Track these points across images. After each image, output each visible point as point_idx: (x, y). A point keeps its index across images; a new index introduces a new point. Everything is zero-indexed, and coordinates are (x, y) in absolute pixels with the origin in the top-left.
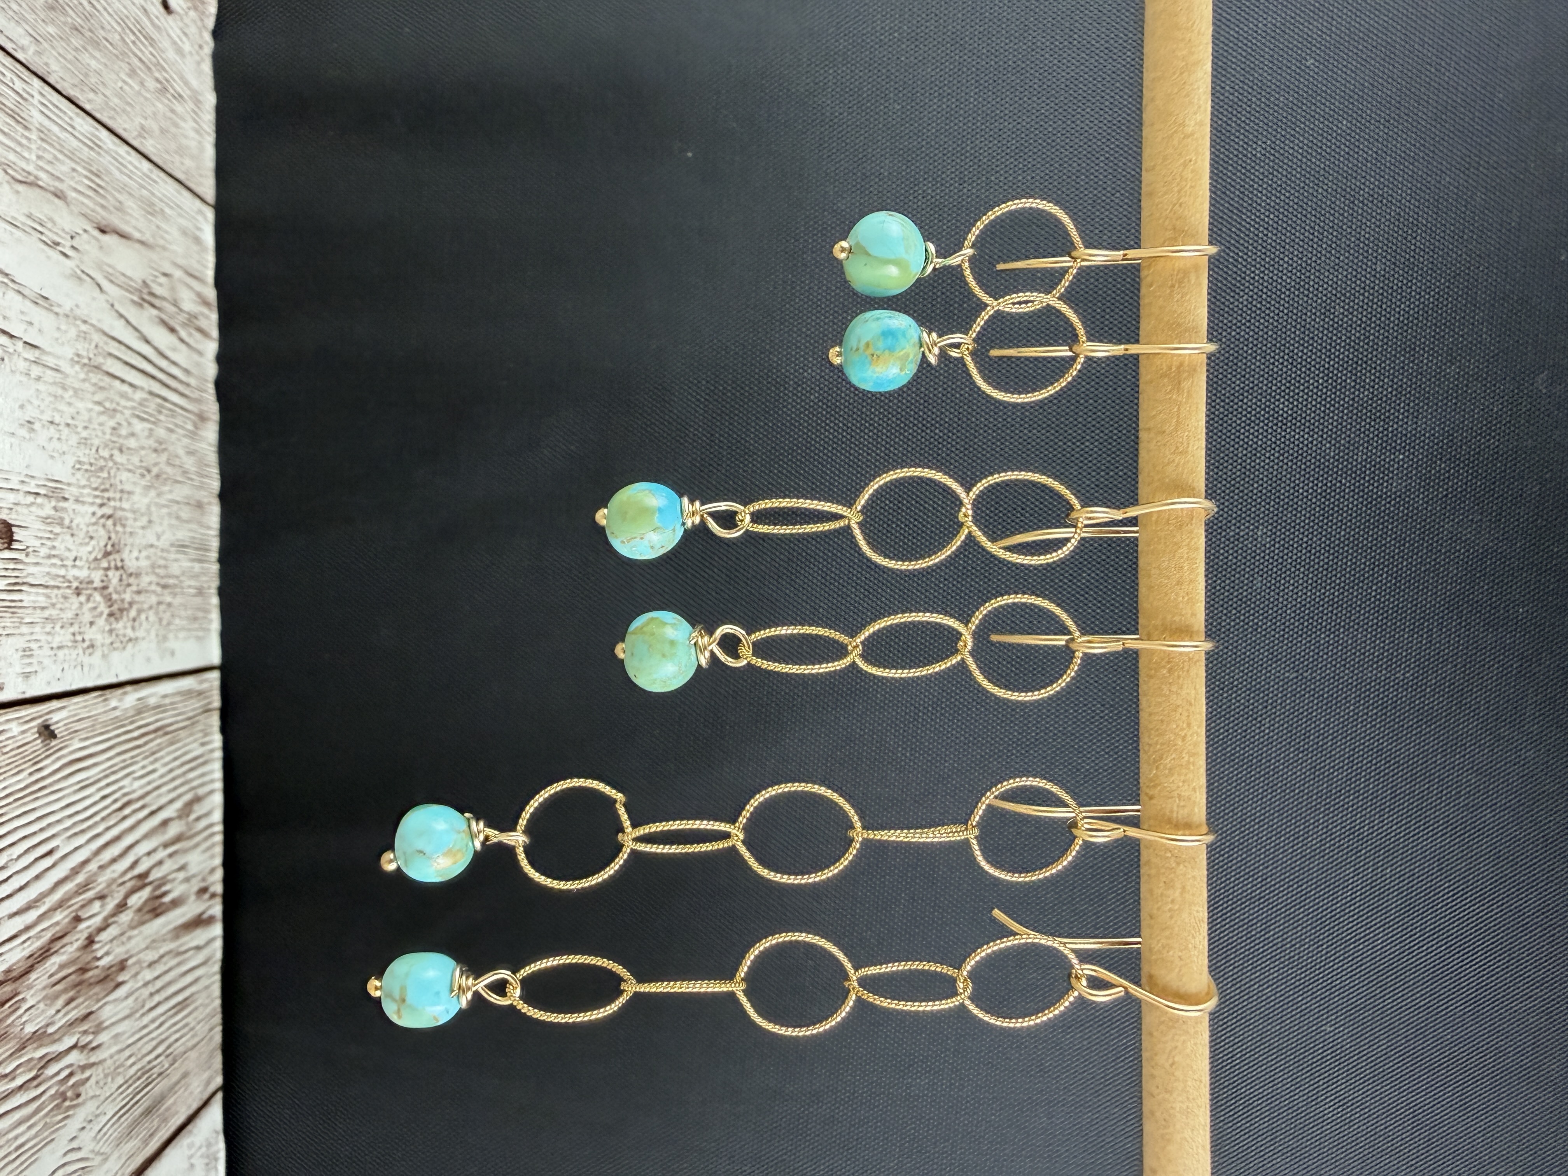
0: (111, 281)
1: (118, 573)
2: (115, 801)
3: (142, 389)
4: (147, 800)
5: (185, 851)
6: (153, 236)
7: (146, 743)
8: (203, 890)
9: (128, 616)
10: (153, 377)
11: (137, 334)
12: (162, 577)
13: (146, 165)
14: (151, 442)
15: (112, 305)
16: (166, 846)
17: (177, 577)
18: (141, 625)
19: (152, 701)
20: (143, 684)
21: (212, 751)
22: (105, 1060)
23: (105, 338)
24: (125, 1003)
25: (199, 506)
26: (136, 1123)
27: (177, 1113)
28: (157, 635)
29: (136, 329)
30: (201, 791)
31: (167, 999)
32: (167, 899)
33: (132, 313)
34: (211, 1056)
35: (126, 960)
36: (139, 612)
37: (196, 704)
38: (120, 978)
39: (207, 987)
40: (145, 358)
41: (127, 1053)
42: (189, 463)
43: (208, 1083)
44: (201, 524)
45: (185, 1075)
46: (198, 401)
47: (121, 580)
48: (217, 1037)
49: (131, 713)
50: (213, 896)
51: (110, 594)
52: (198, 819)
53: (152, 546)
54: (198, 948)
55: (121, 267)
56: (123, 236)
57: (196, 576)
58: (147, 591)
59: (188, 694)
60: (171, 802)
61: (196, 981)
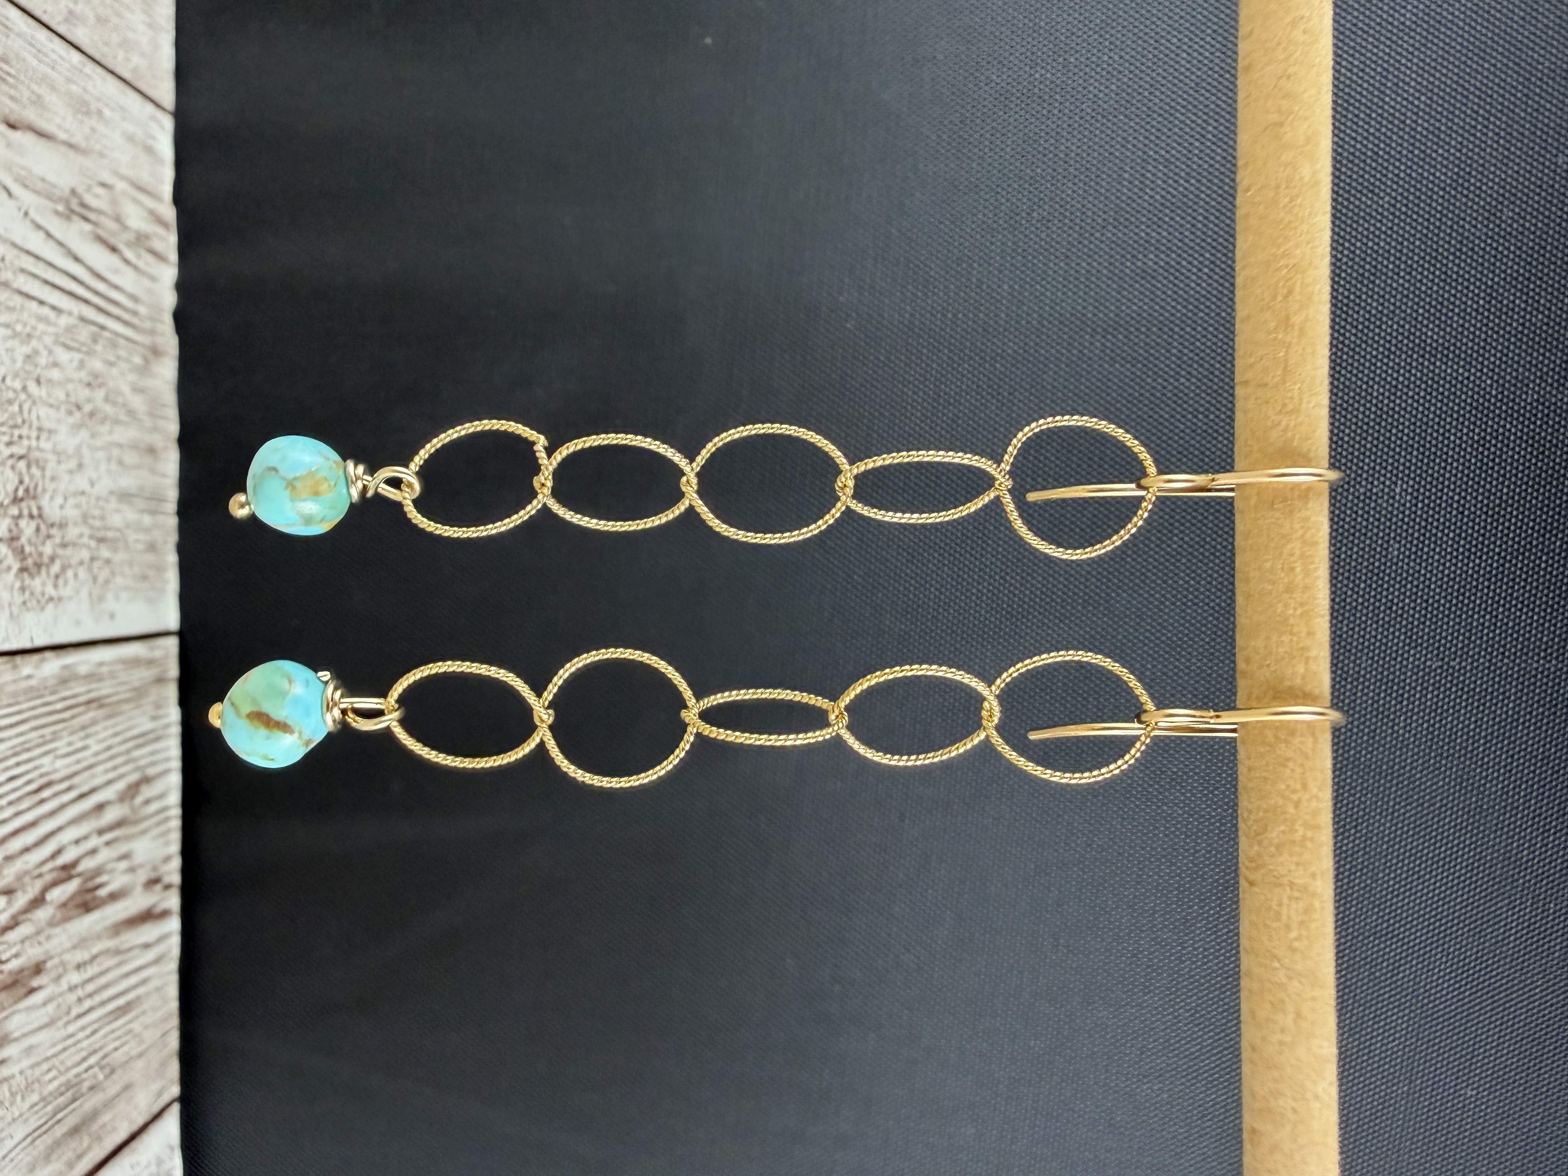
0: (26, 186)
1: (33, 525)
2: (29, 782)
3: (70, 314)
4: (76, 780)
5: (128, 838)
6: (87, 139)
7: (73, 717)
8: (153, 882)
9: (48, 573)
10: (86, 301)
11: (62, 250)
12: (98, 529)
13: (76, 56)
14: (83, 375)
15: (26, 214)
16: (101, 832)
17: (118, 530)
18: (66, 583)
19: (83, 670)
20: (70, 649)
21: (167, 726)
22: (13, 1077)
23: (16, 252)
24: (43, 1011)
25: (151, 451)
26: (58, 1144)
27: (114, 1129)
28: (90, 595)
29: (60, 244)
30: (151, 771)
31: (103, 1004)
32: (103, 892)
33: (56, 227)
34: (164, 1064)
35: (44, 962)
36: (64, 568)
37: (146, 674)
38: (35, 983)
39: (158, 989)
40: (74, 278)
41: (45, 1067)
42: (137, 402)
43: (160, 1094)
44: (153, 471)
45: (128, 1087)
46: (152, 332)
47: (38, 529)
48: (174, 1042)
49: (52, 682)
50: (168, 887)
51: (22, 547)
52: (147, 802)
53: (83, 493)
54: (147, 946)
55: (39, 170)
56: (41, 134)
57: (147, 530)
58: (74, 545)
59: (135, 662)
60: (109, 783)
61: (144, 982)
